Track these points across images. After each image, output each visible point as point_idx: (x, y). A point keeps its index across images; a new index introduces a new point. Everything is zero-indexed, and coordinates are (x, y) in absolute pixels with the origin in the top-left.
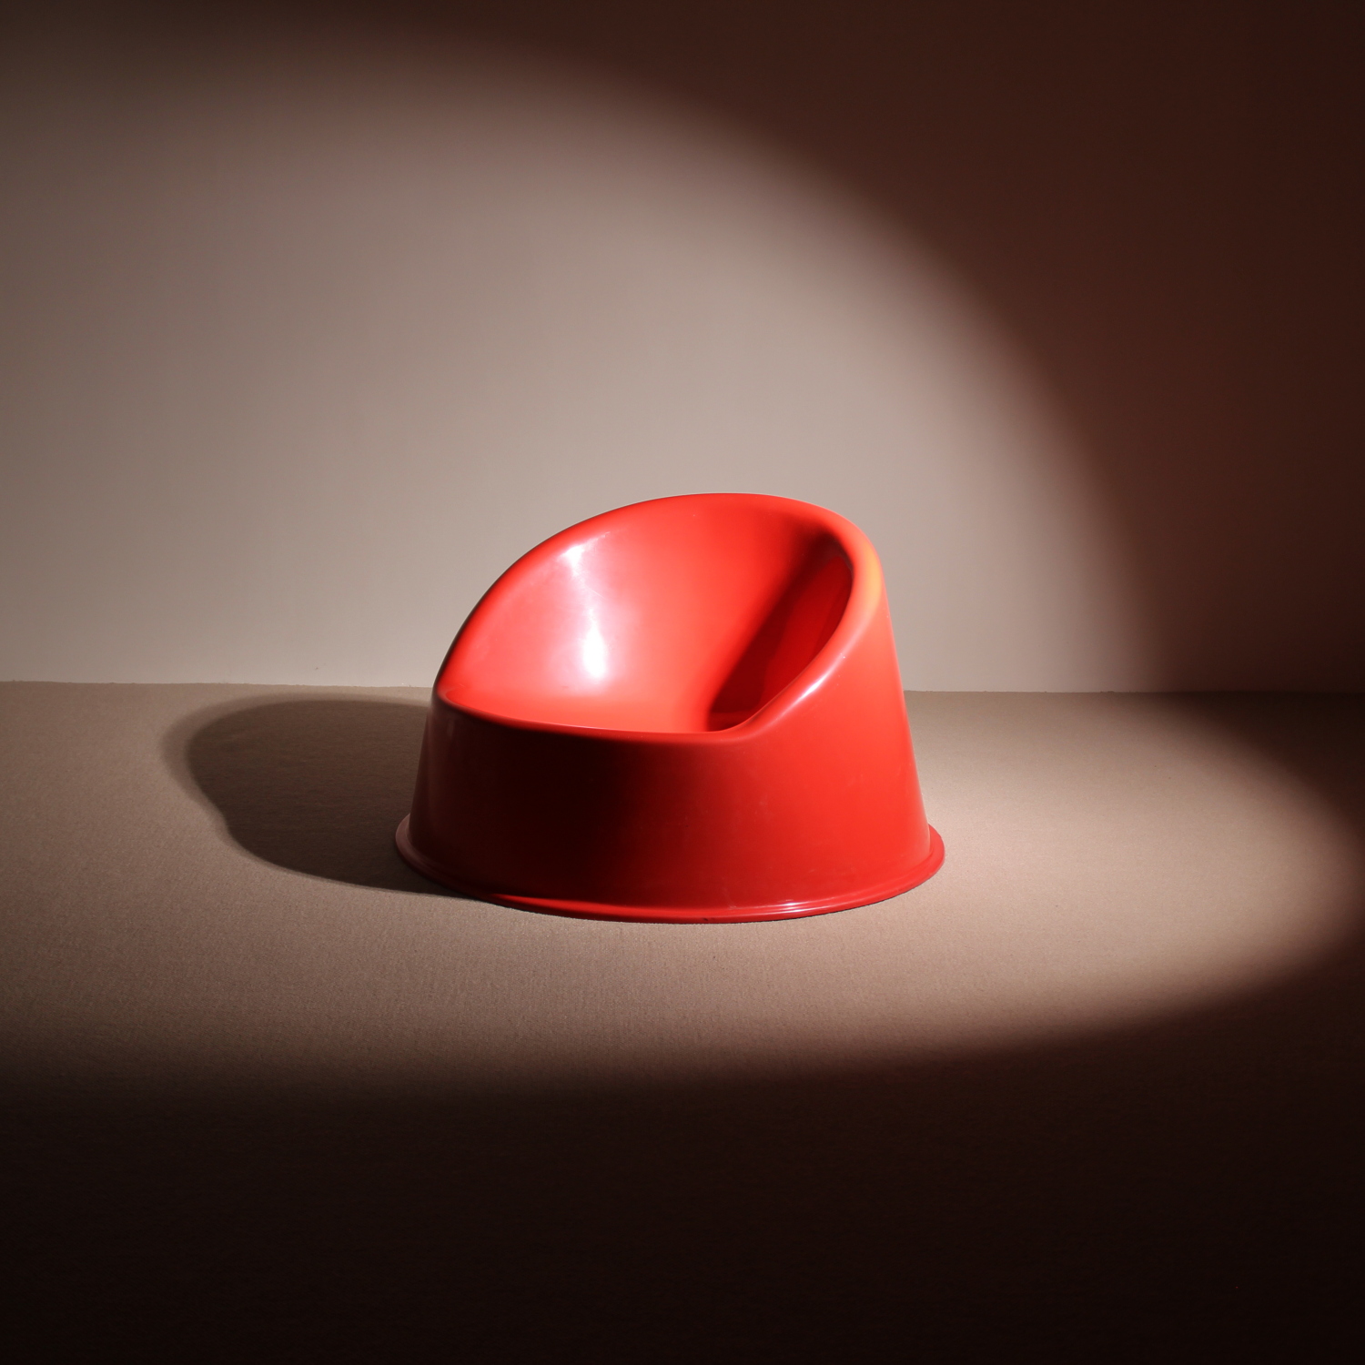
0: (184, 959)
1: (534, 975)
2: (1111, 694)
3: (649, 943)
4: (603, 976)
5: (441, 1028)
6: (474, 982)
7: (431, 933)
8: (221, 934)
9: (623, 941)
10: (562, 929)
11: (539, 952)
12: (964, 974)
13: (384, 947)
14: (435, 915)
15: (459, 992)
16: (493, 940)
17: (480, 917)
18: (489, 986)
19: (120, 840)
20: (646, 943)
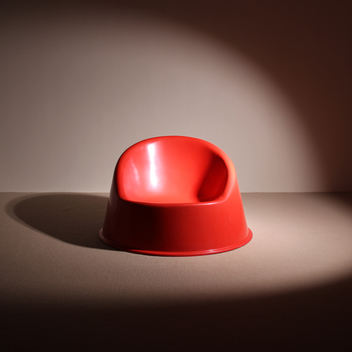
0: (53, 270)
1: (152, 274)
2: (314, 192)
3: (184, 264)
4: (171, 274)
5: (126, 289)
6: (135, 276)
7: (123, 262)
8: (63, 263)
9: (177, 264)
10: (159, 260)
11: (153, 267)
12: (273, 272)
13: (109, 266)
14: (124, 257)
15: (131, 278)
16: (140, 264)
17: (136, 257)
18: (139, 277)
19: (35, 236)
20: (183, 264)
